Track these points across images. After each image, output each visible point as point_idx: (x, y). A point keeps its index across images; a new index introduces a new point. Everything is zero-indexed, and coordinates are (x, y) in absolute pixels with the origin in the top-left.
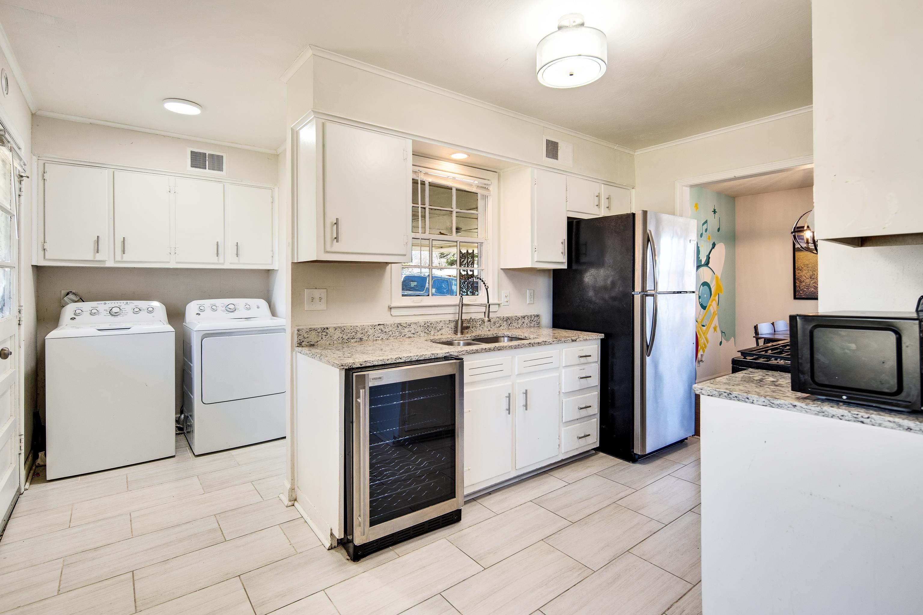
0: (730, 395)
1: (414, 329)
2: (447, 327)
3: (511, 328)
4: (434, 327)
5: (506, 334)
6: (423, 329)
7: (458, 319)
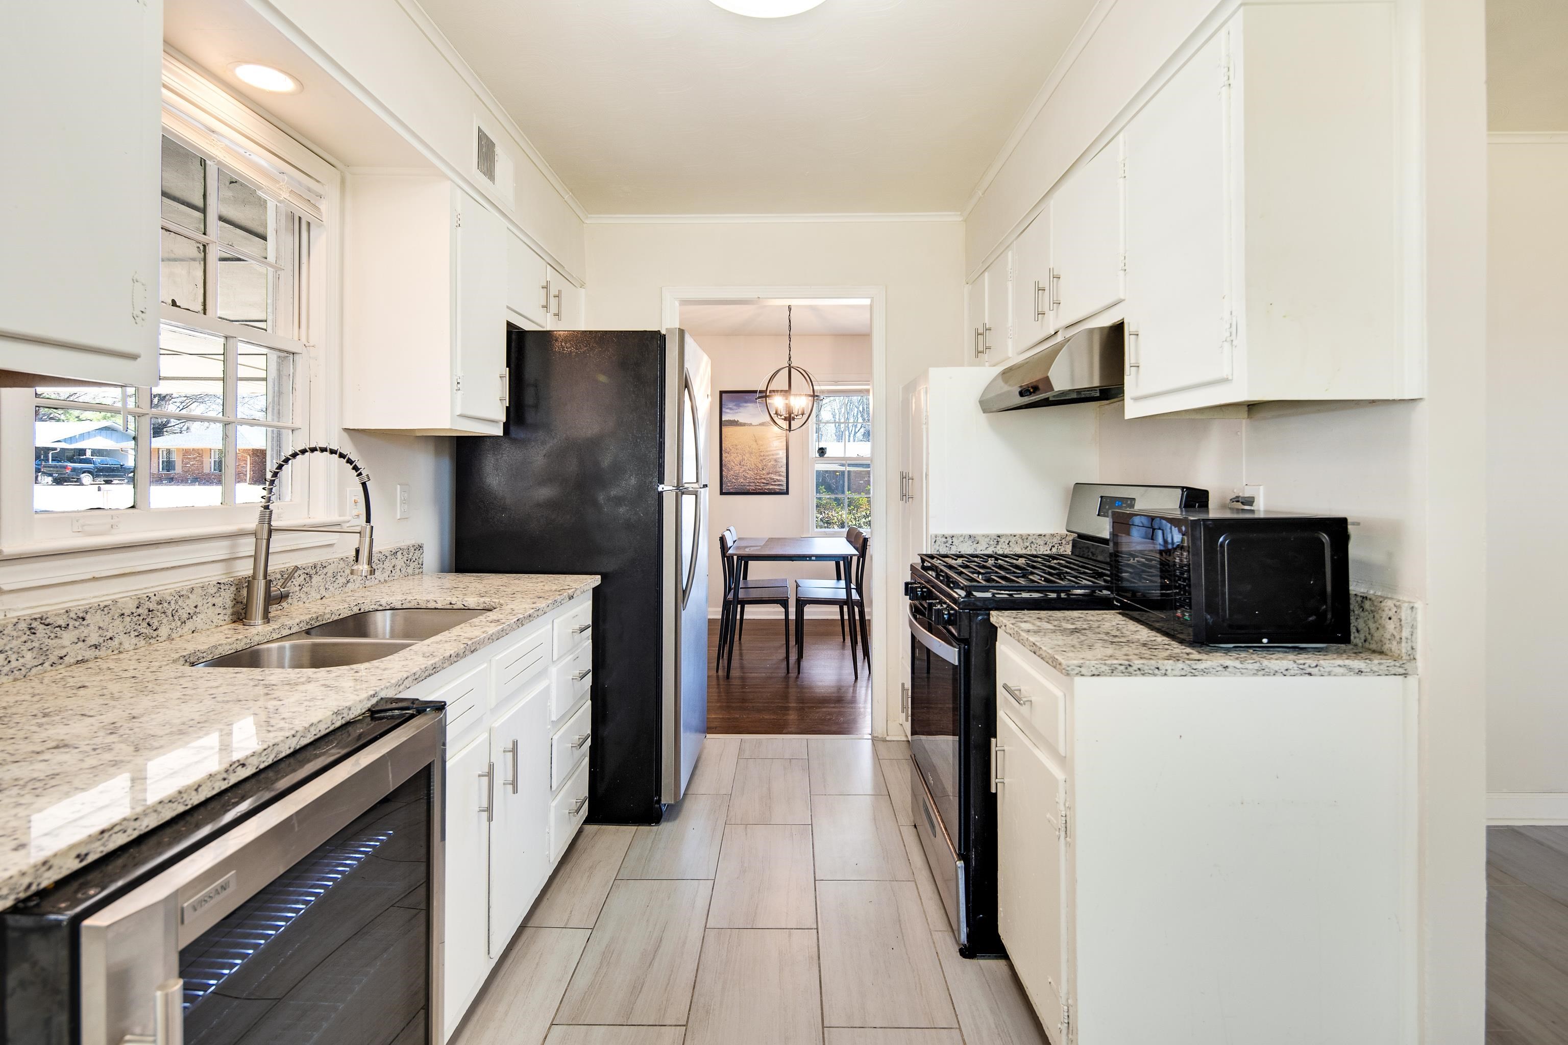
0: (1129, 668)
1: (99, 628)
2: (210, 604)
3: (371, 584)
4: (169, 613)
5: (383, 602)
6: (133, 625)
7: (254, 577)
